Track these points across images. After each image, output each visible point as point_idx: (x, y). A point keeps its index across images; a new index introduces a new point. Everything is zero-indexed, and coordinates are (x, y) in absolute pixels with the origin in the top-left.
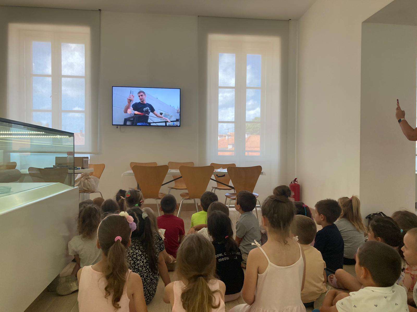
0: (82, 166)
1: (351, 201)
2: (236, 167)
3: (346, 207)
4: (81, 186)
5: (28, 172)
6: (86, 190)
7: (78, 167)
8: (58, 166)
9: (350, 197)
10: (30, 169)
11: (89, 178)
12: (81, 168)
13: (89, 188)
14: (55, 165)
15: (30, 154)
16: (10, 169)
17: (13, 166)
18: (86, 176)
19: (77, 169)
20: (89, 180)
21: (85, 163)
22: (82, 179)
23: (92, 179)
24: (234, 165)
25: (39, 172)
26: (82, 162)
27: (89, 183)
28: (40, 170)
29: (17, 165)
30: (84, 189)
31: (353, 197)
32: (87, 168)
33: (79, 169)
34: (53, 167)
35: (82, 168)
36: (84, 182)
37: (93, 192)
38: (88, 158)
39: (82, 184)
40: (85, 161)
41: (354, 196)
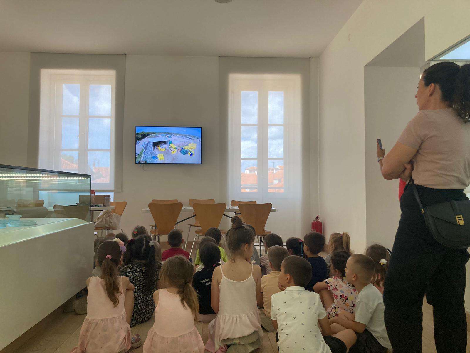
0: (104, 204)
1: (341, 237)
2: (257, 204)
3: (337, 242)
4: (103, 223)
5: (53, 210)
6: (107, 227)
7: (99, 205)
8: (81, 204)
9: (341, 233)
10: (55, 206)
11: (111, 215)
12: (102, 205)
13: (110, 225)
14: (79, 203)
15: (57, 192)
16: (38, 206)
17: (41, 203)
18: (108, 214)
19: (99, 206)
20: (111, 217)
21: (107, 201)
22: (104, 216)
23: (113, 216)
24: (255, 202)
25: (63, 209)
26: (104, 200)
27: (111, 220)
28: (64, 207)
29: (45, 202)
30: (106, 226)
31: (343, 233)
32: (109, 205)
33: (101, 206)
34: (76, 205)
35: (104, 206)
36: (106, 219)
37: (115, 229)
38: (109, 196)
39: (104, 220)
40: (107, 199)
41: (345, 232)
